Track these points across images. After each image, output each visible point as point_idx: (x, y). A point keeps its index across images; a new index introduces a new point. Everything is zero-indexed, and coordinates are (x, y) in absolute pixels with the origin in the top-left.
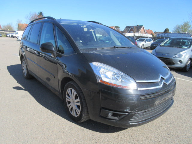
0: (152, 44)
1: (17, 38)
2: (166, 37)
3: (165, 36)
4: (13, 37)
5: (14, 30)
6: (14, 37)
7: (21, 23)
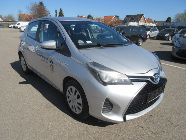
0: (159, 34)
1: (18, 28)
2: (172, 26)
3: (170, 25)
4: (14, 27)
5: (15, 21)
6: (16, 28)
7: (22, 14)
